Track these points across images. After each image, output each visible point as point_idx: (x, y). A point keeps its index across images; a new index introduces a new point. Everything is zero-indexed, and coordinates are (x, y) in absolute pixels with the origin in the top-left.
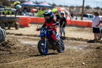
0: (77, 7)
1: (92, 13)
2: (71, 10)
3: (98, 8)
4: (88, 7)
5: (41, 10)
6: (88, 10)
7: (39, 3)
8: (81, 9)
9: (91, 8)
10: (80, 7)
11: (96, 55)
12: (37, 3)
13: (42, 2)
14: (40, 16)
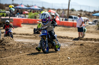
0: (63, 10)
2: (58, 12)
3: (81, 11)
4: (73, 10)
5: (32, 13)
6: (73, 13)
8: (67, 11)
9: (75, 11)
10: (66, 10)
11: (80, 51)
12: (28, 6)
13: (32, 6)
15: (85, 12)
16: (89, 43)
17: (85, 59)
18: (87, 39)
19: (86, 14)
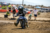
1: (27, 8)
2: (17, 6)
3: (29, 5)
5: (3, 6)
6: (25, 6)
7: (2, 3)
9: (26, 5)
12: (1, 3)
13: (4, 3)
14: (3, 9)
15: (31, 6)
16: (33, 22)
17: (31, 31)
18: (32, 20)
19: (32, 7)
